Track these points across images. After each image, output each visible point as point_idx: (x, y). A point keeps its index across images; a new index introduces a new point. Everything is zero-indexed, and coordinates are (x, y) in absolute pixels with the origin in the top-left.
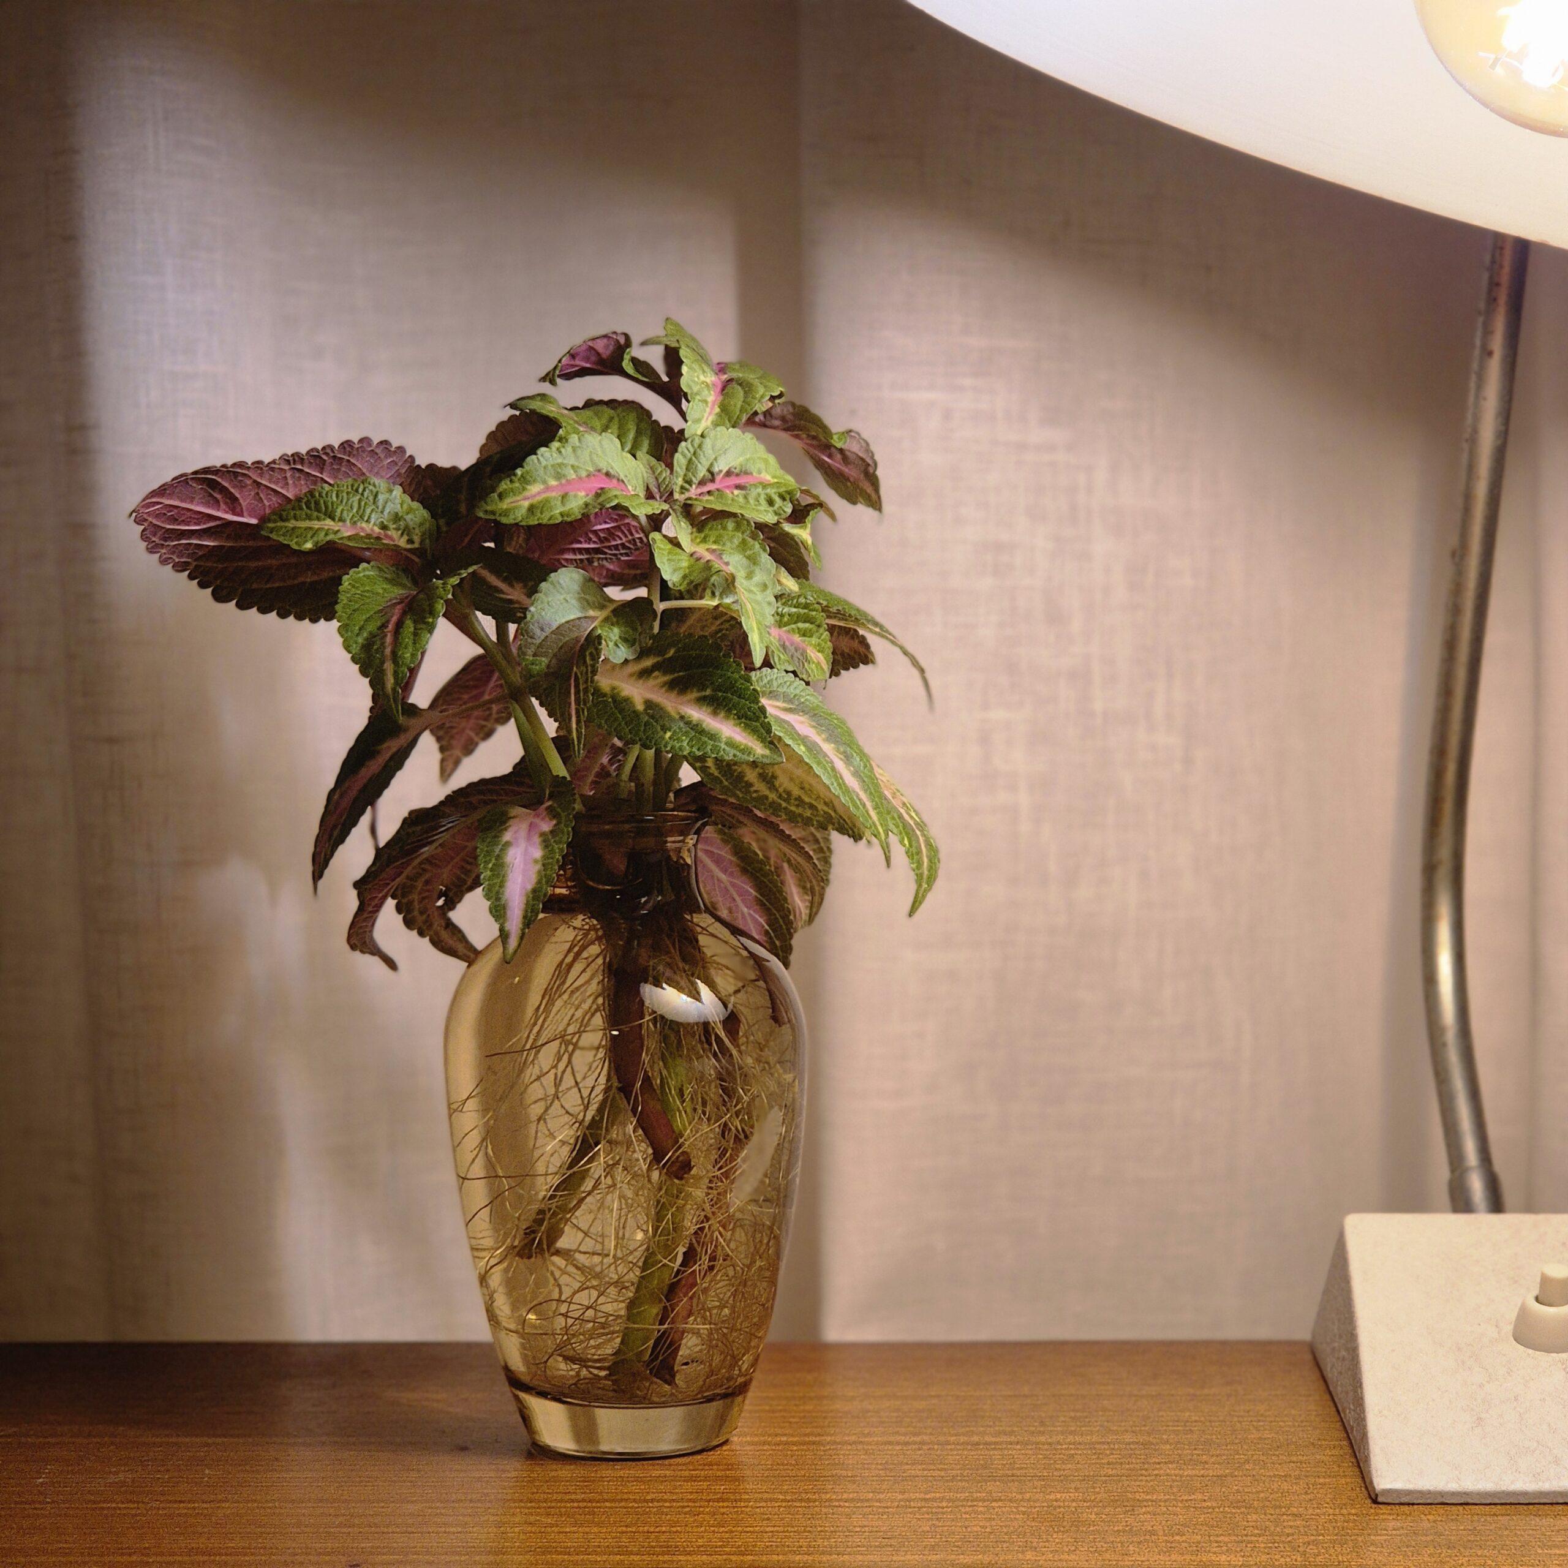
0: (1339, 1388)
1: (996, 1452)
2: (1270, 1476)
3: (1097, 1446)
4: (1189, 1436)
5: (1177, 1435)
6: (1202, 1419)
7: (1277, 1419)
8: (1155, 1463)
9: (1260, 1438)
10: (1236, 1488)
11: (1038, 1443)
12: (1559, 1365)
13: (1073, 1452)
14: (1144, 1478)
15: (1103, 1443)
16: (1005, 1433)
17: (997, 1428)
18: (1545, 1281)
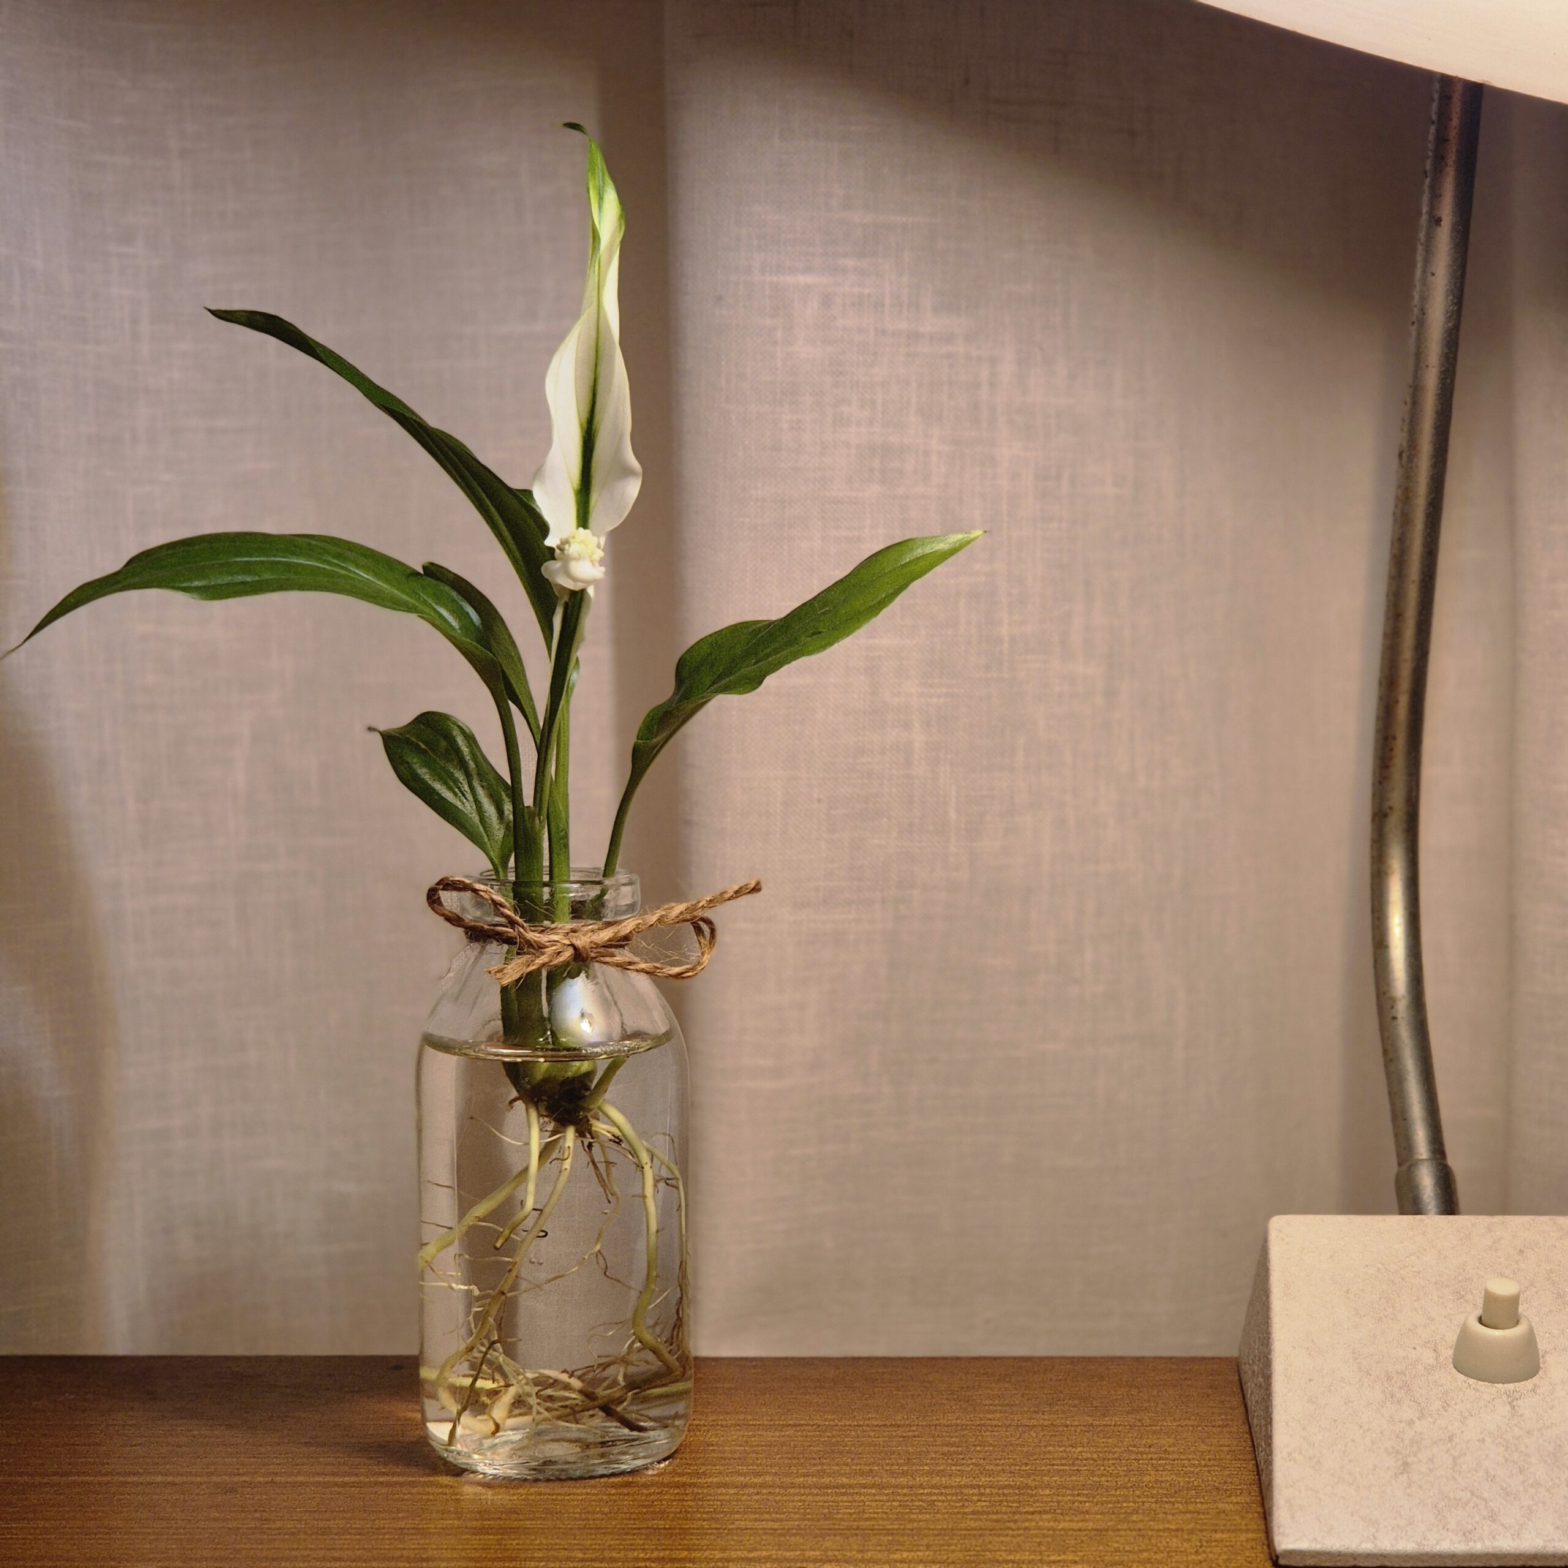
0: (1255, 1420)
1: (845, 1498)
2: (1159, 1530)
3: (965, 1491)
4: (1074, 1478)
5: (1061, 1477)
6: (1095, 1456)
7: (1183, 1457)
8: (1027, 1513)
9: (1156, 1481)
10: (1116, 1545)
11: (896, 1487)
12: (1505, 1398)
13: (934, 1498)
14: (1011, 1532)
15: (972, 1487)
16: (862, 1473)
17: (854, 1467)
18: (1490, 1299)
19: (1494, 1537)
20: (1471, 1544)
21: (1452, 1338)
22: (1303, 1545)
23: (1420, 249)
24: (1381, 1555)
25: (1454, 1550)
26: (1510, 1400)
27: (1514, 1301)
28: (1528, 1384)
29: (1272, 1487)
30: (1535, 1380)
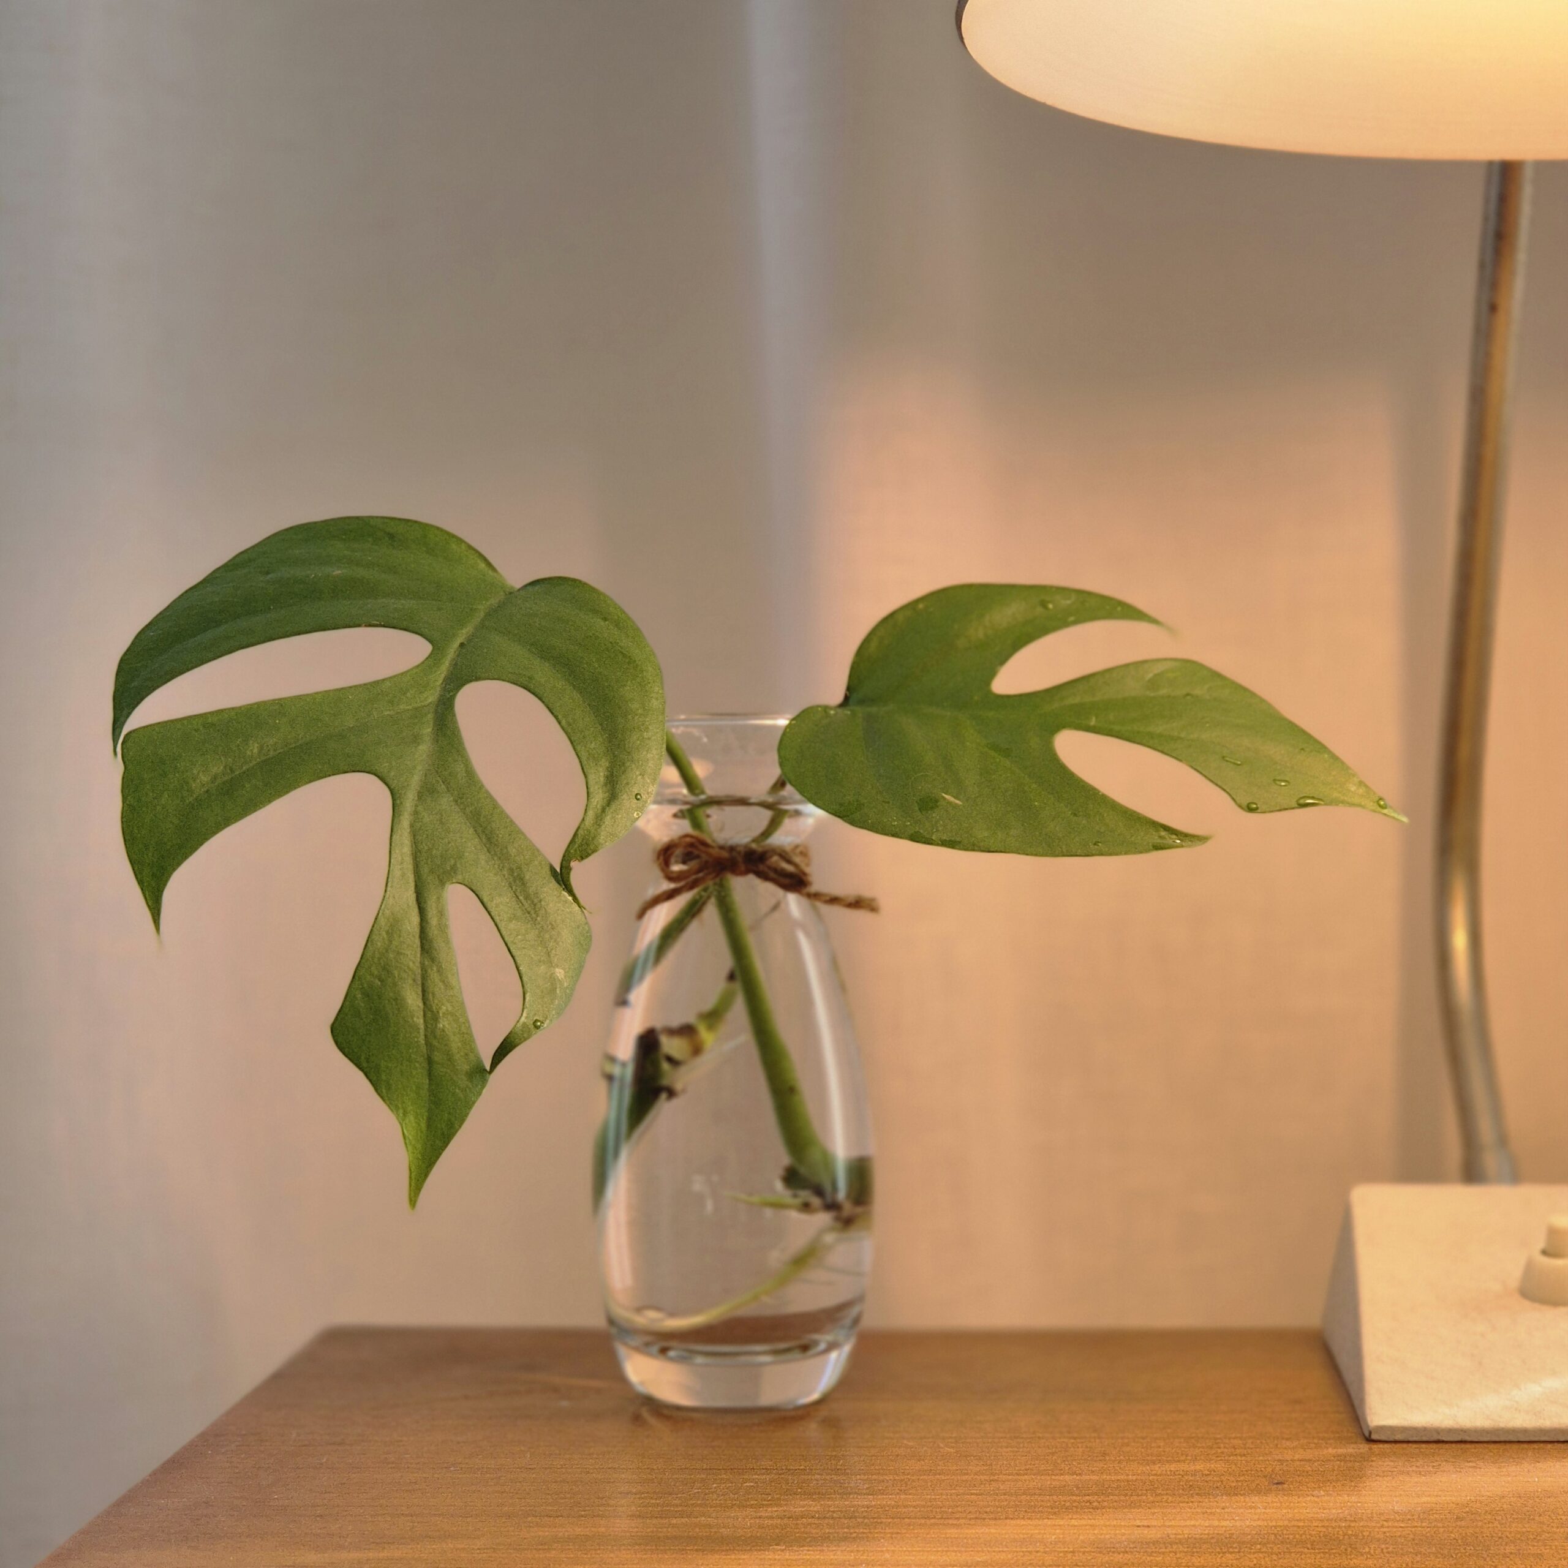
19: (1560, 1416)
20: (1541, 1421)
22: (1394, 1421)
24: (1462, 1430)
25: (1525, 1426)
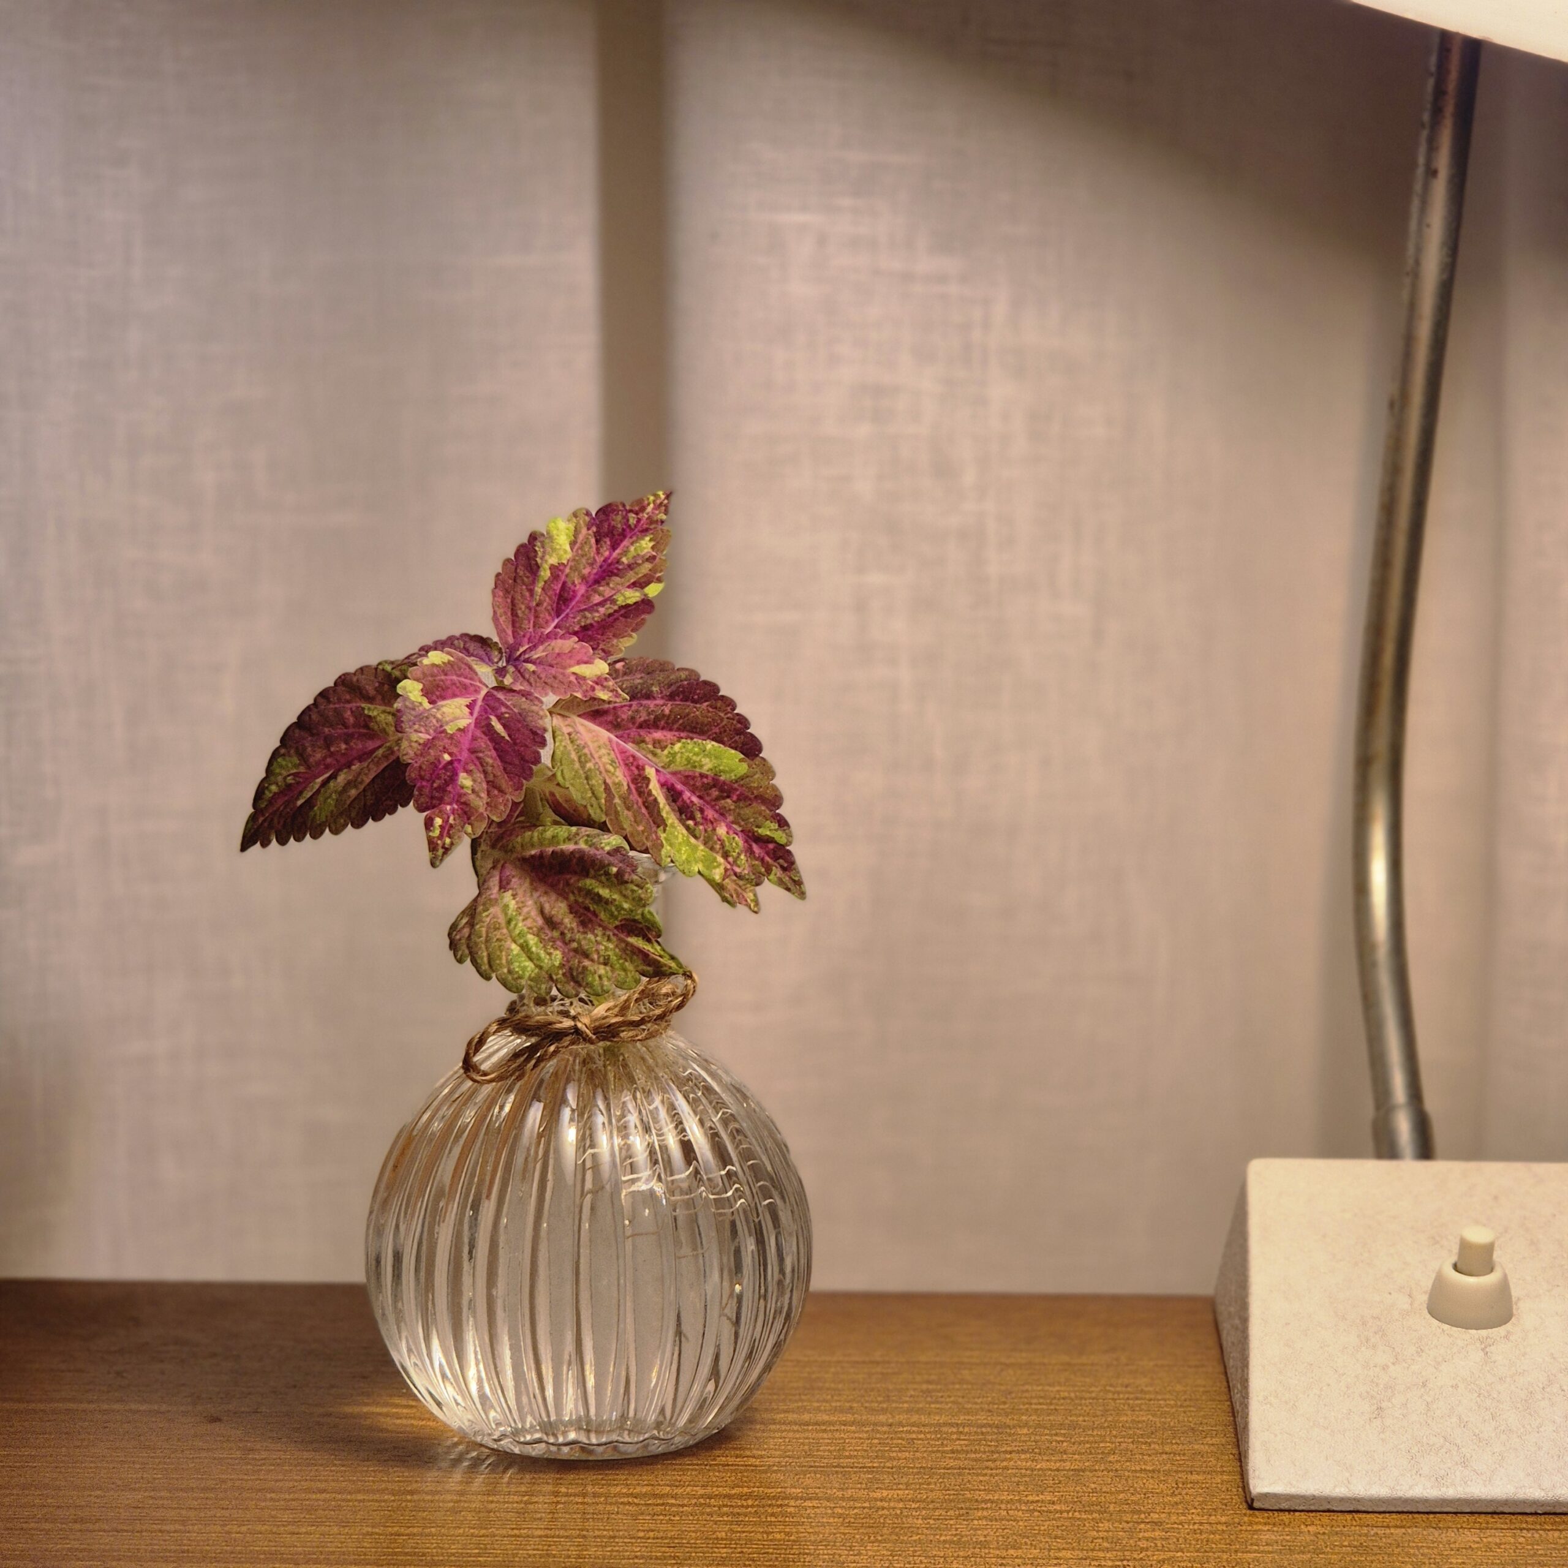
0: (1231, 1361)
1: (825, 1436)
2: (1136, 1471)
3: (945, 1429)
4: (1052, 1418)
5: (1039, 1416)
6: (1072, 1395)
7: (1159, 1397)
8: (1006, 1452)
9: (1133, 1421)
10: (1093, 1486)
11: (875, 1424)
12: (1478, 1344)
13: (914, 1436)
14: (989, 1472)
15: (951, 1425)
16: (842, 1411)
17: (834, 1404)
18: (1465, 1247)
19: (1466, 1483)
20: (1444, 1489)
21: (1428, 1283)
22: (1278, 1488)
23: (1416, 203)
24: (1354, 1499)
25: (1426, 1495)
26: (1483, 1346)
27: (1489, 1249)
28: (1501, 1331)
29: (1248, 1431)
30: (1508, 1326)
